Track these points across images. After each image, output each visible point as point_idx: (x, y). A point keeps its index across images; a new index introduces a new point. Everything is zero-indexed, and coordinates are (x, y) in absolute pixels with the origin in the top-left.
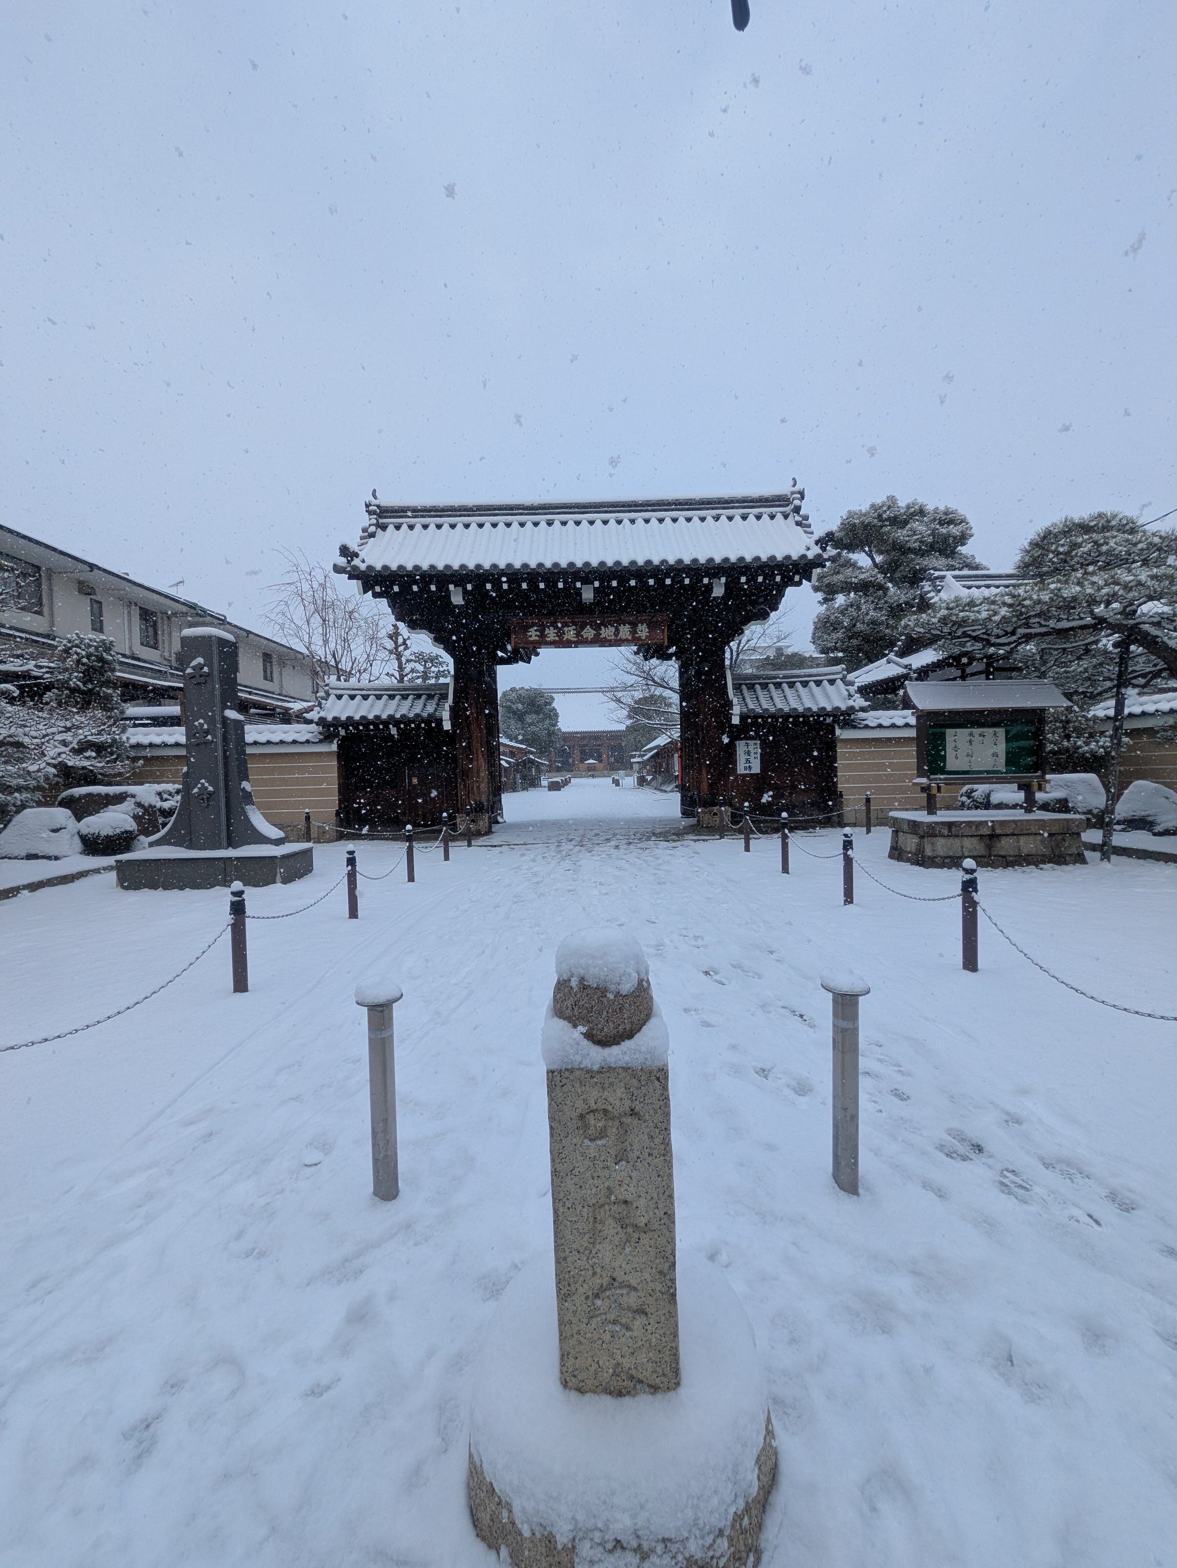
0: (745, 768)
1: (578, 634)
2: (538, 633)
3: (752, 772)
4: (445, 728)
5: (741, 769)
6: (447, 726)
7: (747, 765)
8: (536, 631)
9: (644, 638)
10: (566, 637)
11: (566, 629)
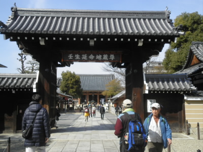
1: (88, 58)
4: (34, 91)
5: (149, 111)
8: (72, 55)
10: (83, 58)
11: (83, 55)
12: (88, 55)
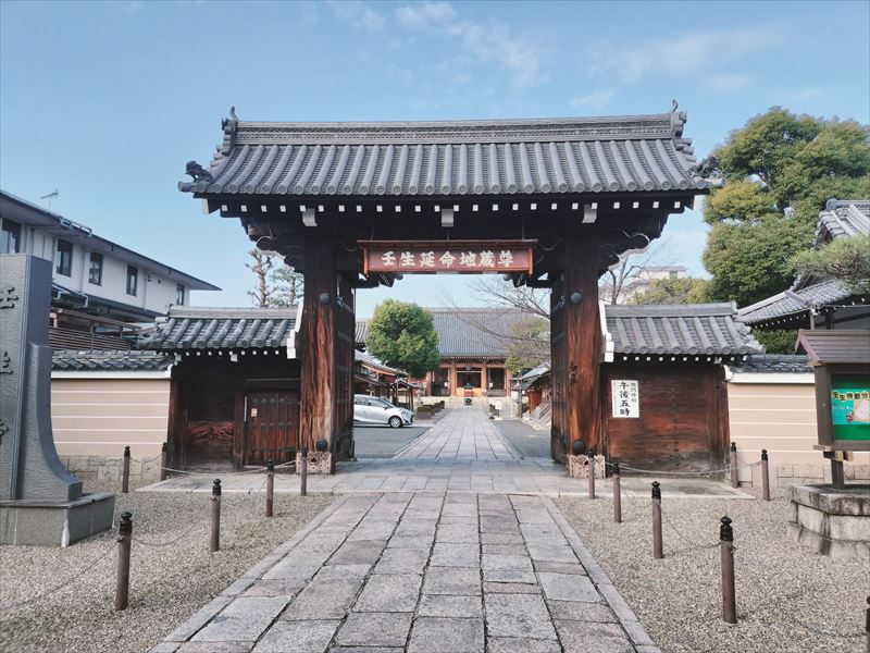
0: (622, 412)
1: (437, 261)
2: (394, 258)
3: (631, 416)
4: (289, 357)
5: (616, 414)
6: (291, 354)
7: (624, 408)
9: (508, 266)
10: (423, 263)
11: (423, 254)
12: (438, 254)
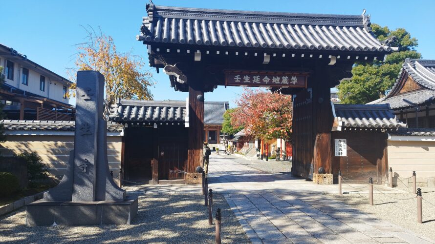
0: (339, 154)
1: (261, 80)
2: (240, 78)
3: (343, 155)
4: (186, 126)
5: (337, 154)
6: (187, 125)
7: (340, 152)
8: (239, 77)
9: (294, 84)
10: (254, 81)
11: (254, 77)
12: (262, 77)
